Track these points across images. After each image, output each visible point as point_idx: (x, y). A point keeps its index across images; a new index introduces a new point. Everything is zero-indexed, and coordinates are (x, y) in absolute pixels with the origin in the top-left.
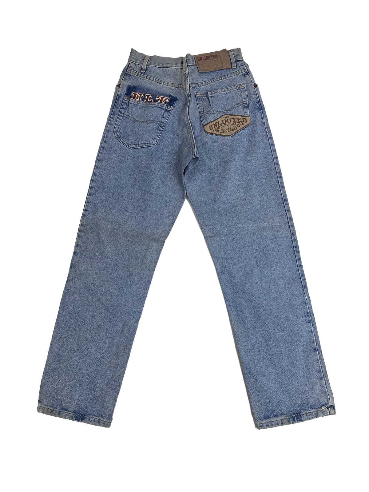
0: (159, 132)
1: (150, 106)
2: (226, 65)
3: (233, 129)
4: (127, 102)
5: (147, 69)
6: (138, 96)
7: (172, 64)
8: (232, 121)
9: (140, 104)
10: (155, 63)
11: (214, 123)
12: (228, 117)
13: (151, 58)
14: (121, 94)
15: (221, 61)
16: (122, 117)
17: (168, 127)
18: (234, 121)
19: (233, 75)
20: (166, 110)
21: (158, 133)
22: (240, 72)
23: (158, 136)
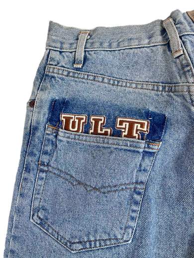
0: (134, 208)
1: (104, 147)
4: (51, 137)
5: (85, 59)
6: (74, 123)
7: (139, 39)
9: (82, 140)
10: (101, 44)
13: (91, 34)
14: (38, 123)
16: (46, 172)
17: (154, 191)
20: (146, 153)
21: (134, 211)
23: (133, 218)
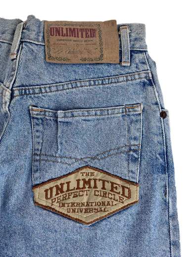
2: (110, 55)
3: (97, 207)
8: (99, 185)
11: (59, 183)
12: (92, 174)
15: (101, 44)
18: (103, 188)
19: (121, 79)
22: (137, 77)
